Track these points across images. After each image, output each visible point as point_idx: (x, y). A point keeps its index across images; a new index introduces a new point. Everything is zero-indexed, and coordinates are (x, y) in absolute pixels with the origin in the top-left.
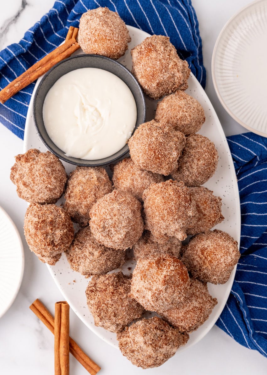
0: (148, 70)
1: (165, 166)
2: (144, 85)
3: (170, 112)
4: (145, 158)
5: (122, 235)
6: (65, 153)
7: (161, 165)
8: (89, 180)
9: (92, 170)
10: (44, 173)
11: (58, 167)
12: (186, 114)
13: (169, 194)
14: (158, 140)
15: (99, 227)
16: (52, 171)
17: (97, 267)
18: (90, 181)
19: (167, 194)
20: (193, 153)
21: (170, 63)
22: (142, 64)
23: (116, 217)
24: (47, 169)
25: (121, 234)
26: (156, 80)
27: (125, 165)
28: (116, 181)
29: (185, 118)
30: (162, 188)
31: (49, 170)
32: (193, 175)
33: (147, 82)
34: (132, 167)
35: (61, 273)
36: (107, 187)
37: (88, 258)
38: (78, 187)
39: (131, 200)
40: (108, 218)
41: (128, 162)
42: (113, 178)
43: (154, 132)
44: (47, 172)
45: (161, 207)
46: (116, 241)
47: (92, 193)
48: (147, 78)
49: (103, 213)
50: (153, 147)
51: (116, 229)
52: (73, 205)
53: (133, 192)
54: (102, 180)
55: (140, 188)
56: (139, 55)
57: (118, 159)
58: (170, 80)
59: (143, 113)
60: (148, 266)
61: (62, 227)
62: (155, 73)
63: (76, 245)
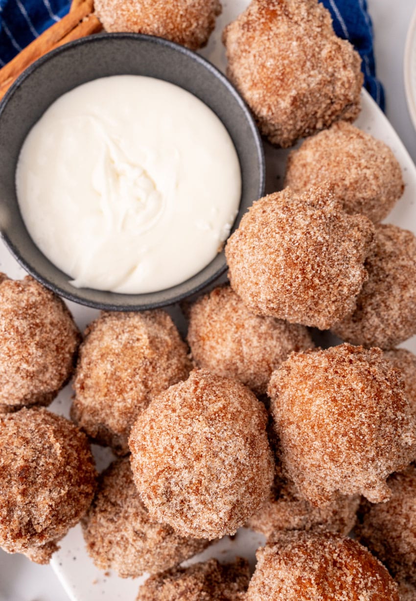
0: (268, 64)
1: (327, 307)
2: (260, 106)
3: (326, 170)
4: (277, 287)
5: (221, 515)
6: (72, 279)
7: (316, 304)
8: (129, 346)
9: (137, 319)
10: (10, 334)
11: (49, 316)
12: (368, 172)
13: (350, 389)
14: (311, 237)
15: (152, 494)
16: (31, 328)
17: (156, 563)
18: (132, 348)
19: (343, 388)
20: (390, 270)
21: (324, 45)
22: (253, 52)
23: (203, 461)
24: (16, 323)
25: (218, 511)
26: (289, 90)
27: (218, 303)
28: (196, 344)
29: (365, 183)
30: (326, 370)
31: (22, 324)
32: (389, 324)
33: (266, 98)
34: (235, 310)
35: (75, 558)
36: (174, 361)
37: (132, 545)
38: (102, 365)
39: (242, 404)
40: (178, 466)
41: (223, 296)
42: (188, 336)
43: (300, 215)
44: (17, 331)
45: (329, 428)
46: (203, 527)
47: (137, 378)
48: (267, 86)
49: (165, 449)
50: (297, 258)
51: (202, 498)
52: (91, 409)
53: (239, 372)
54: (161, 342)
55: (259, 361)
56: (243, 34)
57: (201, 289)
58: (324, 91)
59: (259, 175)
60: (296, 591)
61: (56, 482)
62: (288, 70)
63: (101, 511)
